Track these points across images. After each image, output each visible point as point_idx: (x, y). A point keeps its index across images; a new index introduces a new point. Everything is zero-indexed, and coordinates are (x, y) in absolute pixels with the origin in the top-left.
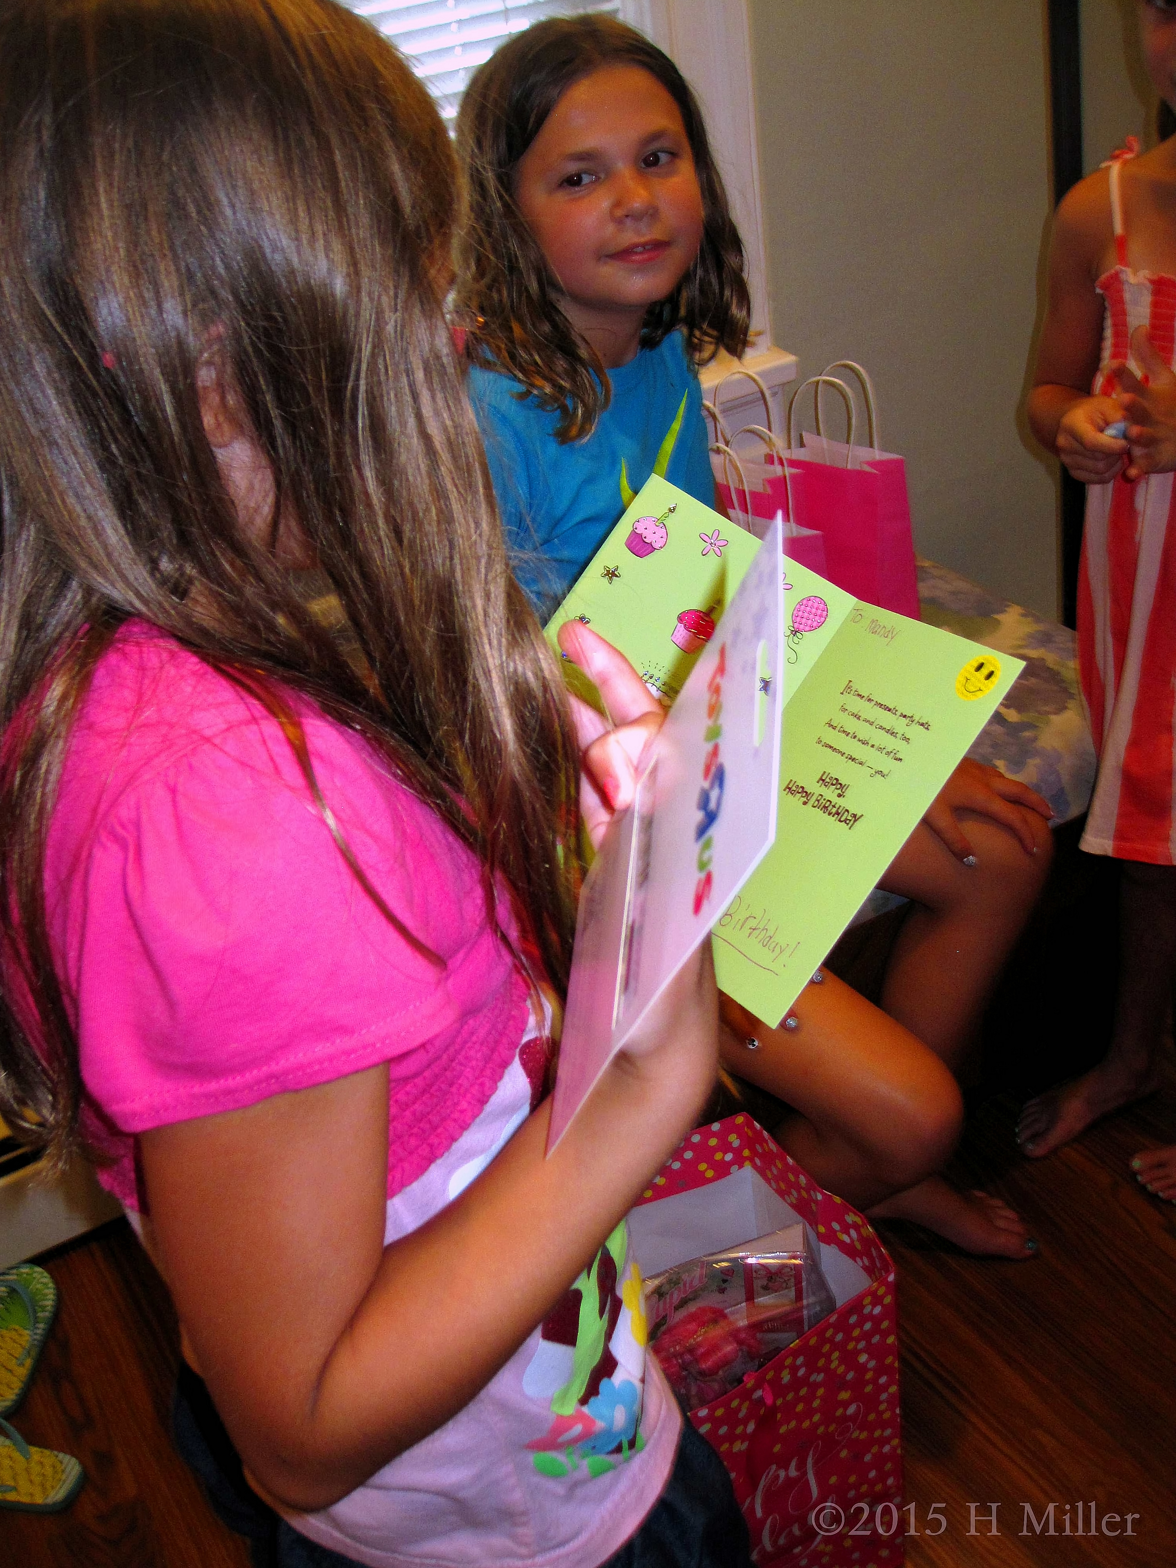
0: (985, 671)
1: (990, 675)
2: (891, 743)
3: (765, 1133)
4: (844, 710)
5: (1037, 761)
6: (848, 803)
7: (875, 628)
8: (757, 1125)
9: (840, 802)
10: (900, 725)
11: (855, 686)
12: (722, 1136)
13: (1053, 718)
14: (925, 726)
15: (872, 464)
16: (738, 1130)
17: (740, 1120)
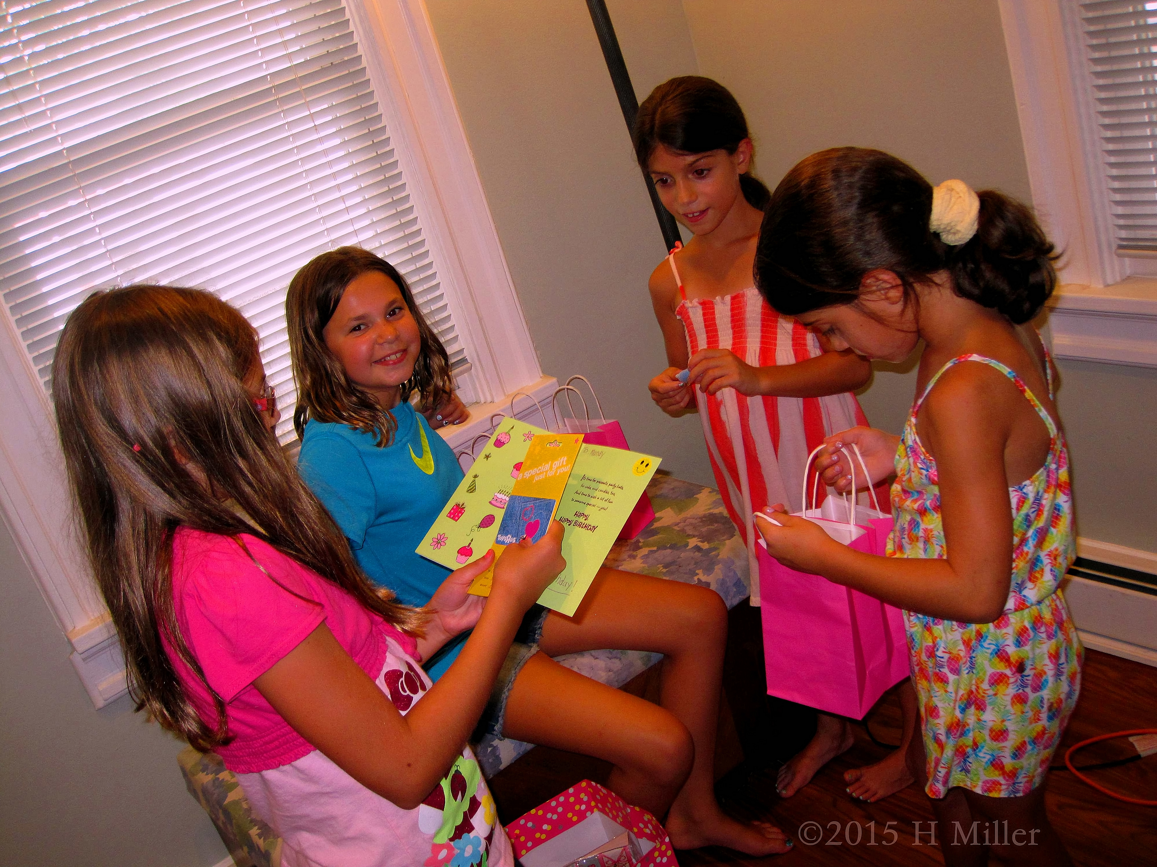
0: (645, 464)
1: (647, 465)
2: (607, 497)
3: (598, 785)
4: (582, 486)
5: (720, 566)
6: (590, 522)
7: (593, 453)
8: (593, 783)
9: (586, 522)
10: (610, 489)
11: (586, 476)
12: (576, 795)
13: (727, 542)
14: (621, 488)
15: (600, 427)
16: (584, 790)
17: (584, 784)
